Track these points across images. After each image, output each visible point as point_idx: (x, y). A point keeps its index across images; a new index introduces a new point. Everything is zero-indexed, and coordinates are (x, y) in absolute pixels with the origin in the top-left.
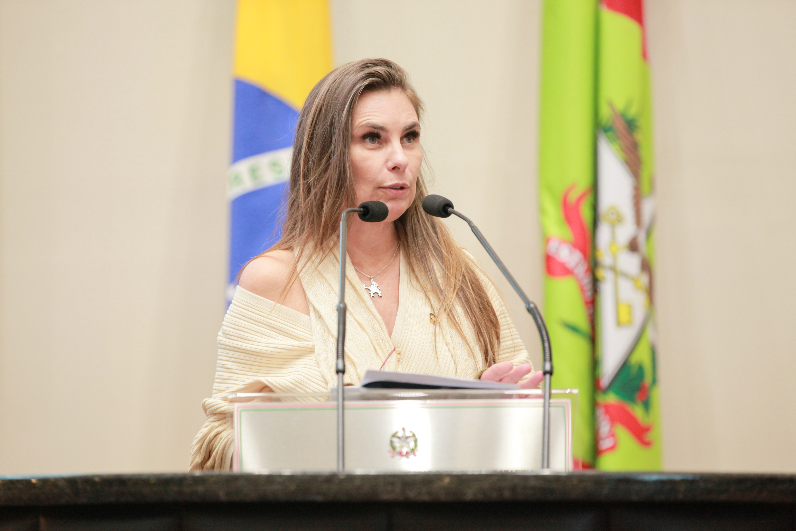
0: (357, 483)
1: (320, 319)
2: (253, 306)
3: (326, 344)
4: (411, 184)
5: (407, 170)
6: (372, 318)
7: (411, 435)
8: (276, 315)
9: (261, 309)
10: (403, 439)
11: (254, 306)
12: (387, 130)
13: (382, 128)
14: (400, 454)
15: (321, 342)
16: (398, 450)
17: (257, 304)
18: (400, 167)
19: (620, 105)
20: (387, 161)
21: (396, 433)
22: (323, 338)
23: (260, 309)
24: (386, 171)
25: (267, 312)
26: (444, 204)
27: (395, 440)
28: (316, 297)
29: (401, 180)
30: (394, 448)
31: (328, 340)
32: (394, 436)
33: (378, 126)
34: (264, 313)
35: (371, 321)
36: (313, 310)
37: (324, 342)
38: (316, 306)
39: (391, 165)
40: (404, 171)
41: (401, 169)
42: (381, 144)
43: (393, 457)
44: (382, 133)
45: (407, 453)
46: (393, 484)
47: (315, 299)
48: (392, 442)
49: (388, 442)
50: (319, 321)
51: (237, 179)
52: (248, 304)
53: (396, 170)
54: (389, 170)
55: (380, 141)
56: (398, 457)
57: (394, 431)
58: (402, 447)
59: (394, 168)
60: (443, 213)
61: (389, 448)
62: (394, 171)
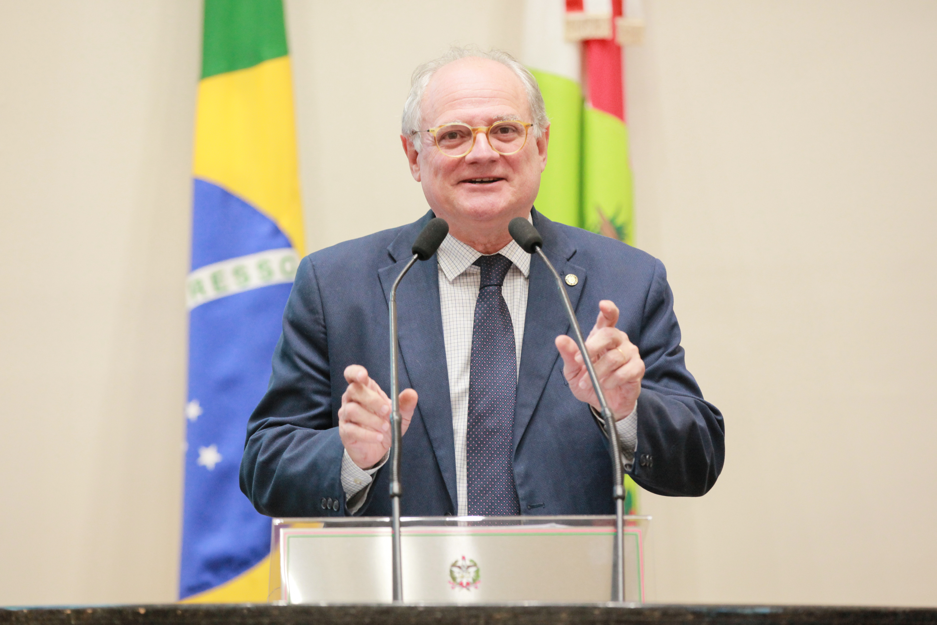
0: (439, 615)
7: (471, 564)
10: (464, 569)
14: (461, 584)
16: (459, 580)
19: (609, 212)
21: (456, 562)
27: (456, 570)
30: (454, 579)
32: (454, 565)
43: (453, 588)
45: (468, 584)
46: (477, 617)
48: (451, 572)
49: (448, 572)
51: (199, 287)
56: (458, 589)
57: (453, 561)
58: (463, 577)
61: (449, 578)
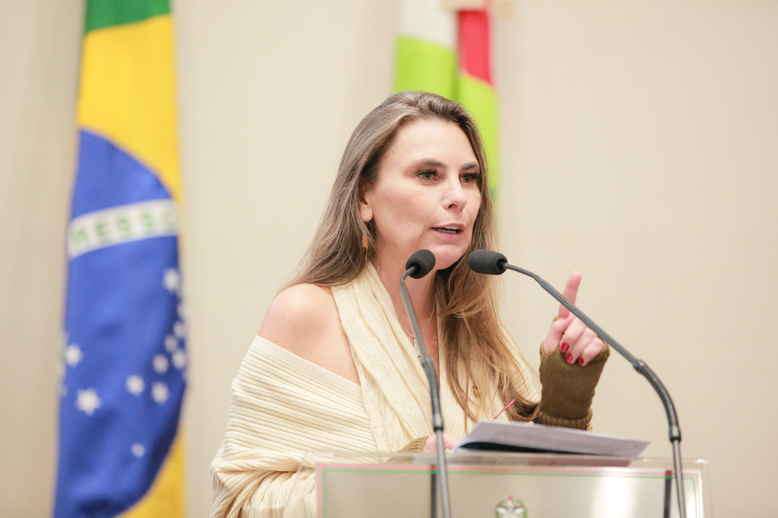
1: (372, 384)
2: (289, 366)
3: (383, 416)
4: (468, 225)
5: (464, 210)
6: (423, 388)
8: (316, 379)
9: (299, 371)
11: (291, 367)
12: (445, 165)
13: (439, 164)
15: (376, 413)
17: (295, 364)
18: (457, 205)
20: (443, 198)
22: (377, 408)
23: (297, 370)
24: (441, 209)
25: (306, 374)
26: (499, 258)
28: (369, 358)
29: (458, 219)
31: (385, 412)
33: (435, 162)
34: (302, 376)
35: (423, 392)
36: (364, 373)
37: (380, 413)
38: (369, 368)
39: (447, 202)
40: (461, 210)
41: (459, 207)
42: (436, 180)
44: (439, 170)
47: (366, 360)
50: (371, 387)
52: (283, 364)
53: (453, 208)
54: (445, 208)
55: (436, 177)
59: (450, 206)
60: (498, 269)
62: (450, 209)
